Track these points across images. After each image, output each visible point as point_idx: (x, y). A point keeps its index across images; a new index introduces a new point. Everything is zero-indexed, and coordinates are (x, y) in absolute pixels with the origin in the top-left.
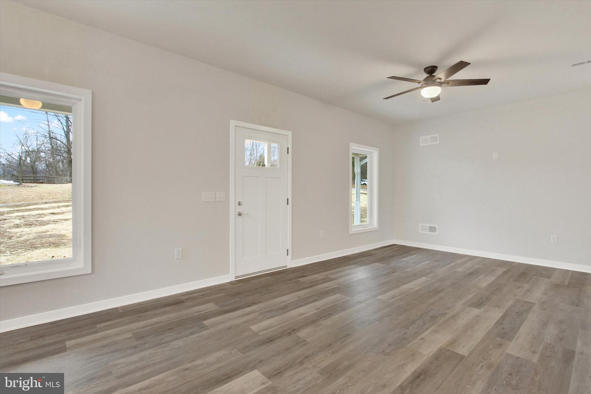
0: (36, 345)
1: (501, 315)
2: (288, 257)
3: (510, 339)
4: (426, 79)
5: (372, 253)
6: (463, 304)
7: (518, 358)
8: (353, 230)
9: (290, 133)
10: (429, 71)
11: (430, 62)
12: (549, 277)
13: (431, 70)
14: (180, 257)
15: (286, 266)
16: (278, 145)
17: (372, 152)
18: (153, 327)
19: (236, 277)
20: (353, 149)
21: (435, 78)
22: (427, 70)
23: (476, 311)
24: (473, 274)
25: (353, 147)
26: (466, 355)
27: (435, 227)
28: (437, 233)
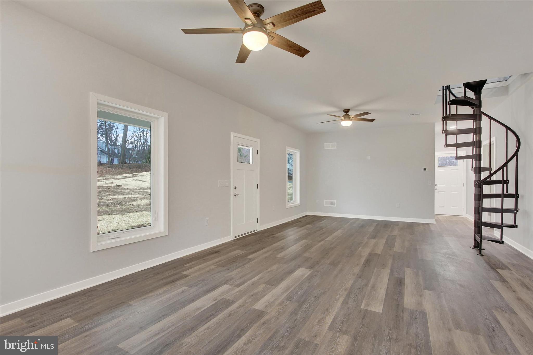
0: (164, 277)
1: (385, 240)
2: (258, 223)
3: (393, 247)
4: (344, 116)
5: (300, 220)
6: (367, 238)
7: (399, 252)
8: (288, 205)
9: (258, 140)
10: (346, 111)
11: (347, 107)
12: (398, 225)
13: (347, 111)
14: (208, 224)
15: (257, 230)
16: (253, 148)
17: (296, 152)
18: (225, 260)
19: (234, 237)
20: (289, 151)
21: (350, 117)
22: (345, 111)
23: (374, 241)
24: (362, 226)
25: (288, 150)
26: (380, 253)
27: (335, 202)
28: (335, 206)
